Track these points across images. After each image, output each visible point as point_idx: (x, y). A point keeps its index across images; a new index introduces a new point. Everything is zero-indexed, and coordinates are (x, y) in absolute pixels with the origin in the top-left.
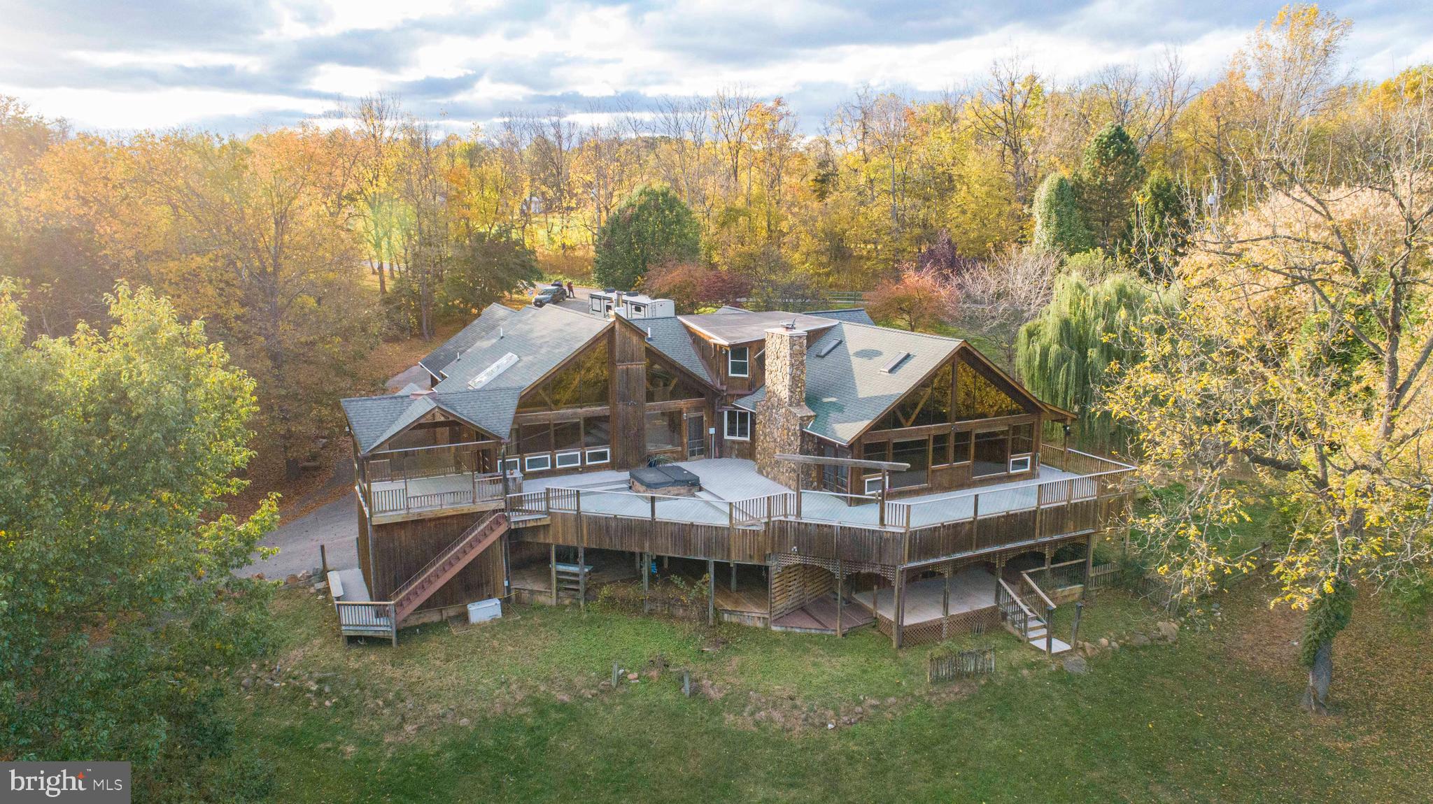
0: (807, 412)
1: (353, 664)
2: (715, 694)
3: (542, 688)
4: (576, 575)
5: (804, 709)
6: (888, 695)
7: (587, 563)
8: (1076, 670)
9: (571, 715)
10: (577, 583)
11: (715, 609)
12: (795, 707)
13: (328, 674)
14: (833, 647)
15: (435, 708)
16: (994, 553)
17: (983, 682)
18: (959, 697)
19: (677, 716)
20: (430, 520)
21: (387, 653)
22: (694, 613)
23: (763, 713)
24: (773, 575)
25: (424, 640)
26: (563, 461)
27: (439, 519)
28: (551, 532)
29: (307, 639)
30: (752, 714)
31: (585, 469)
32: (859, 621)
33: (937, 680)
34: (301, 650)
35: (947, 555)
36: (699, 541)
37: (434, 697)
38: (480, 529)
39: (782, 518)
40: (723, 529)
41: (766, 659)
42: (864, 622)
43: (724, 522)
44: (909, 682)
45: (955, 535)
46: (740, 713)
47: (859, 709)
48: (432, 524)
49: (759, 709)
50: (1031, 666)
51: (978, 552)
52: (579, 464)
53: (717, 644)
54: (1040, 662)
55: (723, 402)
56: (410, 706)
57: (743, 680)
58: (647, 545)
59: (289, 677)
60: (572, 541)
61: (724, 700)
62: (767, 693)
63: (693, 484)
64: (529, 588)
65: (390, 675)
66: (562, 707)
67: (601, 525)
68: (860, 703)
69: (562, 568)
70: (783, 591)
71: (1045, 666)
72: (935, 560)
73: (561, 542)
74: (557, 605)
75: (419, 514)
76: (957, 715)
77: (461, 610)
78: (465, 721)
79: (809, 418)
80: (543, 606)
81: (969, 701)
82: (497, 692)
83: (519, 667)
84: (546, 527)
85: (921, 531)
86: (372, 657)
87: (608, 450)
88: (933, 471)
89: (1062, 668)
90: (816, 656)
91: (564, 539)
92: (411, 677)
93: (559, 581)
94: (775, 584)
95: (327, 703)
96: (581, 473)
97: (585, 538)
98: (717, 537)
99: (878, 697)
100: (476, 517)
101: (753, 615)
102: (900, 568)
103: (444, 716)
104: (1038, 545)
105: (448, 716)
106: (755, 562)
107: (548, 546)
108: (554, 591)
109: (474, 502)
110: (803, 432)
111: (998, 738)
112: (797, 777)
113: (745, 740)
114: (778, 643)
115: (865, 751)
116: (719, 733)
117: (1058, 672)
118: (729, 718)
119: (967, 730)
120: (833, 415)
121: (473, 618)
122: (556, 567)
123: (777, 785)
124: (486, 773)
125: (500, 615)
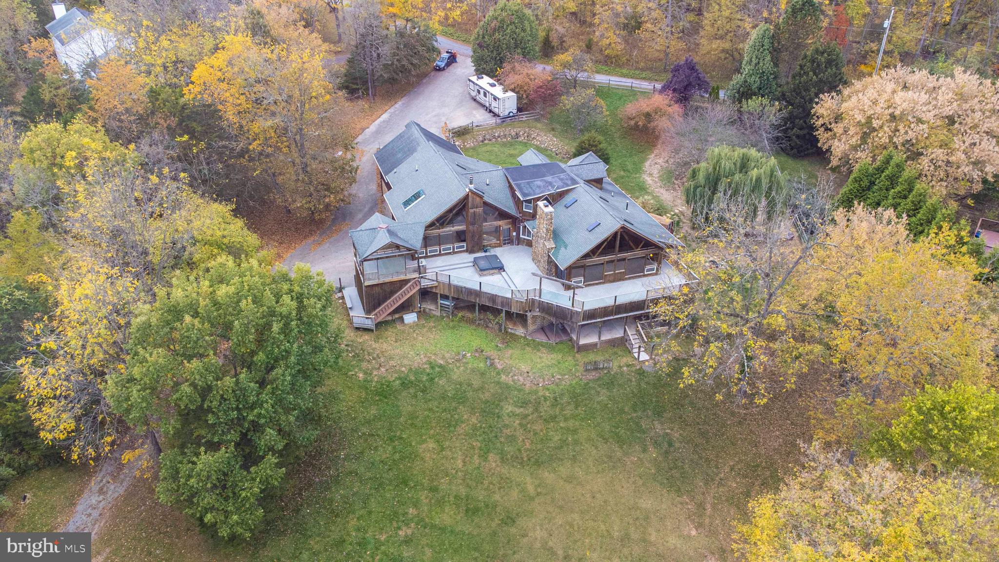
0: (550, 244)
1: (359, 340)
2: (499, 367)
3: (433, 358)
4: (449, 305)
5: (532, 377)
6: (565, 375)
7: (453, 301)
8: (647, 369)
9: (444, 370)
10: (449, 308)
11: (505, 327)
12: (528, 376)
14: (551, 349)
15: (392, 363)
16: (624, 317)
17: (605, 372)
18: (594, 377)
19: (484, 374)
21: (372, 335)
22: (497, 327)
23: (516, 377)
24: (529, 318)
25: (386, 330)
26: (444, 250)
27: (392, 282)
28: (438, 289)
30: (512, 377)
31: (454, 253)
32: (564, 338)
33: (586, 370)
35: (601, 318)
36: (499, 301)
37: (391, 358)
38: (409, 286)
39: (533, 298)
40: (508, 298)
41: (522, 353)
42: (566, 338)
43: (509, 295)
44: (576, 369)
45: (605, 311)
46: (507, 376)
47: (553, 379)
48: (389, 284)
49: (515, 375)
50: (628, 366)
51: (615, 317)
52: (452, 251)
53: (503, 343)
54: (633, 364)
55: (520, 222)
56: (383, 360)
57: (511, 362)
58: (478, 299)
60: (447, 293)
61: (503, 369)
62: (518, 369)
63: (501, 268)
64: (429, 307)
65: (374, 346)
66: (441, 366)
67: (459, 289)
68: (553, 377)
69: (442, 302)
70: (533, 323)
71: (634, 366)
72: (595, 321)
73: (442, 293)
74: (441, 316)
75: (384, 281)
76: (591, 385)
77: (402, 317)
78: (403, 369)
79: (552, 248)
80: (434, 316)
81: (597, 379)
82: (416, 358)
83: (424, 347)
84: (436, 287)
85: (589, 310)
86: (366, 337)
87: (465, 244)
88: (606, 275)
89: (641, 367)
90: (542, 353)
91: (444, 293)
92: (382, 348)
93: (441, 307)
94: (530, 321)
95: (350, 355)
96: (452, 254)
97: (452, 293)
98: (507, 302)
99: (562, 375)
100: (406, 282)
101: (520, 331)
102: (579, 323)
103: (395, 366)
104: (646, 313)
105: (397, 366)
106: (521, 312)
107: (437, 293)
108: (439, 311)
109: (404, 275)
110: (549, 256)
111: (603, 396)
112: (524, 404)
113: (508, 387)
114: (528, 345)
115: (552, 396)
116: (499, 383)
117: (639, 369)
118: (503, 377)
119: (593, 392)
120: (563, 249)
121: (406, 322)
122: (440, 301)
123: (516, 406)
124: (412, 391)
125: (417, 320)
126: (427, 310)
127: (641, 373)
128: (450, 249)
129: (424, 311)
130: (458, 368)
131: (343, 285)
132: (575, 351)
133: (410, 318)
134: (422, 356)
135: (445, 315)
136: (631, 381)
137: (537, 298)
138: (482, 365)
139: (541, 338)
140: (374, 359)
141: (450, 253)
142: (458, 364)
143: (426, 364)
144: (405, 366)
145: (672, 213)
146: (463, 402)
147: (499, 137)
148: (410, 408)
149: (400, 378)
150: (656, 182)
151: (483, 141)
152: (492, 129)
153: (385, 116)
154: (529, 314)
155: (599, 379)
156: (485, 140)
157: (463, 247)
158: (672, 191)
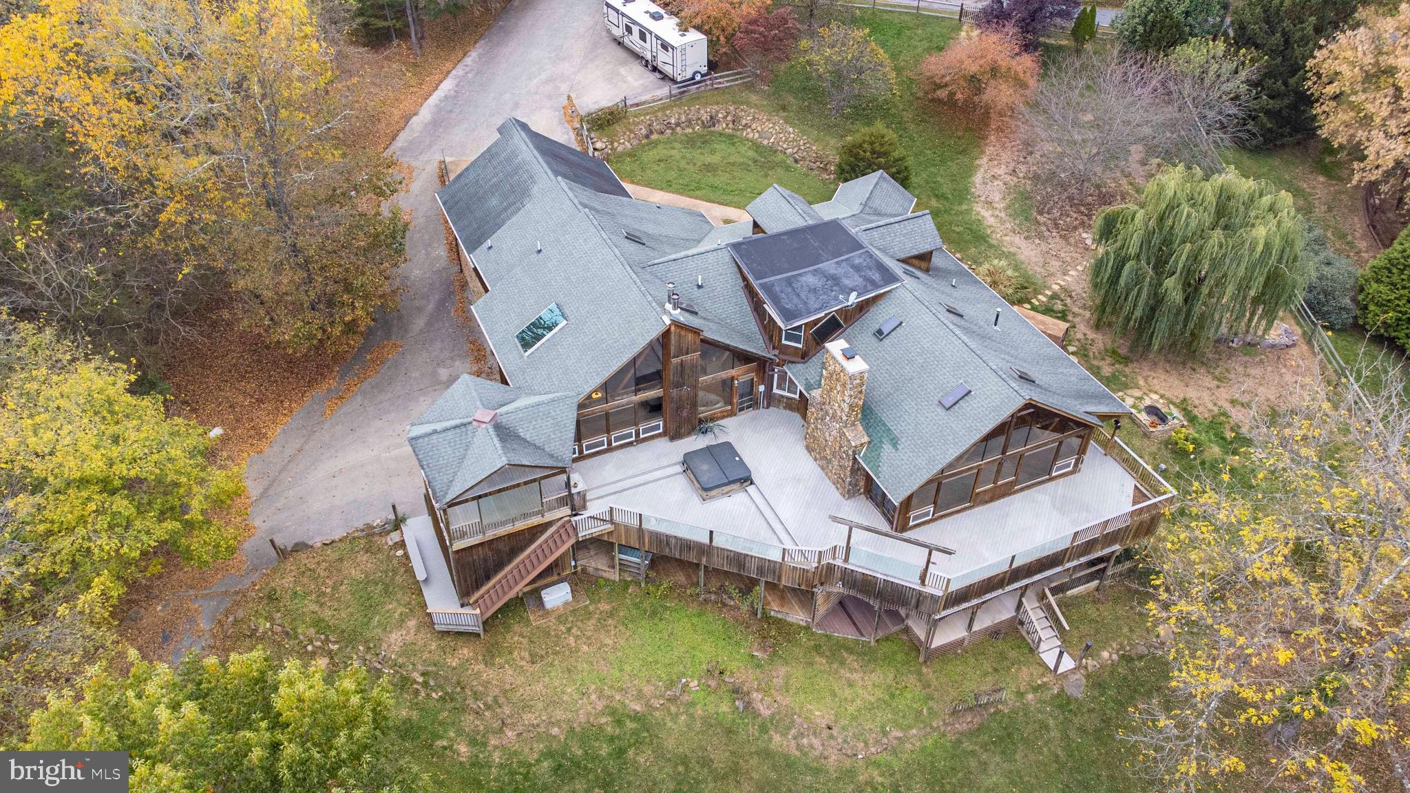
0: (860, 435)
2: (764, 711)
3: (618, 697)
4: (638, 564)
5: (840, 740)
6: (910, 726)
8: (1075, 692)
9: (644, 726)
10: (638, 568)
11: (763, 609)
12: (832, 737)
13: (430, 668)
15: (529, 718)
16: (1022, 587)
17: (993, 711)
18: (970, 726)
19: (733, 732)
20: (504, 536)
21: (479, 649)
23: (804, 740)
24: (818, 596)
25: (508, 632)
26: (618, 439)
27: (513, 533)
28: (615, 536)
29: (402, 620)
30: (795, 738)
31: (640, 441)
32: (893, 629)
33: (954, 713)
34: (399, 634)
35: (980, 596)
36: (752, 565)
37: (527, 707)
38: (549, 532)
39: (831, 564)
40: (775, 562)
41: (808, 674)
42: (897, 629)
43: (778, 555)
46: (784, 735)
47: (885, 740)
49: (802, 734)
50: (1036, 689)
51: (1007, 590)
52: (633, 439)
53: (764, 649)
54: (1045, 683)
55: (775, 364)
56: (508, 712)
57: (788, 699)
58: (704, 559)
59: (395, 664)
60: (634, 544)
61: (772, 718)
62: (807, 718)
63: (743, 475)
64: (593, 564)
65: (484, 676)
66: (636, 717)
67: (661, 539)
68: (885, 735)
69: (624, 557)
70: (826, 602)
71: (1049, 689)
72: (968, 604)
73: (624, 543)
74: (620, 581)
75: (495, 535)
76: (966, 745)
77: (535, 588)
78: (556, 731)
79: (862, 444)
80: (606, 583)
81: (978, 731)
83: (596, 674)
84: (610, 532)
85: (958, 590)
86: (466, 651)
87: (661, 422)
88: (978, 494)
89: (1062, 690)
90: (850, 671)
91: (626, 542)
92: (504, 681)
93: (622, 565)
94: (818, 601)
95: (434, 695)
96: (636, 444)
97: (647, 543)
98: (771, 567)
99: (903, 729)
100: (546, 525)
101: (797, 615)
102: (934, 617)
103: (538, 725)
104: (1064, 571)
105: (541, 726)
106: (803, 587)
108: (617, 572)
109: (543, 516)
110: (855, 459)
114: (817, 648)
117: (1058, 695)
120: (887, 447)
121: (548, 605)
122: (619, 556)
125: (570, 597)
126: (591, 570)
127: (1064, 703)
128: (630, 435)
129: (584, 570)
130: (674, 718)
131: (400, 515)
132: (921, 659)
133: (557, 596)
134: (593, 697)
135: (630, 581)
136: (1047, 728)
137: (839, 562)
138: (724, 708)
139: (844, 632)
140: (488, 707)
141: (631, 444)
142: (673, 709)
143: (603, 714)
144: (557, 724)
145: (1049, 293)
147: (678, 124)
149: (549, 755)
150: (1002, 222)
151: (647, 137)
152: (663, 108)
153: (447, 86)
154: (818, 590)
155: (981, 730)
156: (651, 132)
157: (658, 427)
158: (1037, 241)
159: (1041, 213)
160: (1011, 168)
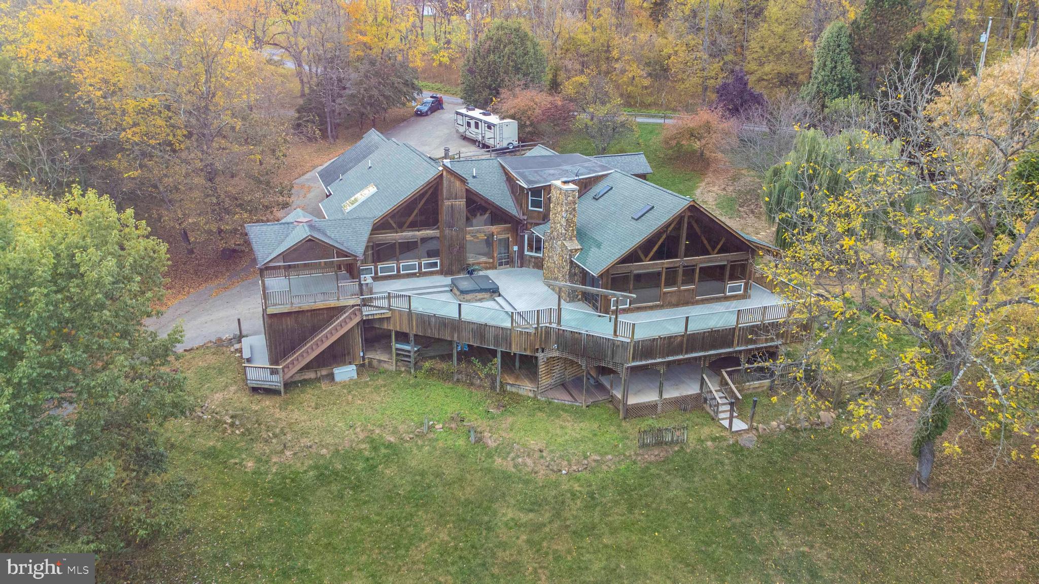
0: (575, 245)
1: (255, 407)
2: (491, 444)
3: (377, 432)
4: (409, 352)
5: (548, 459)
6: (606, 453)
7: (416, 343)
8: (748, 444)
9: (394, 452)
10: (409, 357)
11: (501, 382)
12: (542, 457)
13: (238, 413)
14: (578, 414)
15: (305, 441)
16: (700, 357)
17: (676, 449)
18: (657, 458)
19: (464, 457)
20: (308, 311)
21: (278, 399)
22: (487, 384)
23: (520, 460)
24: (541, 362)
25: (302, 392)
26: (405, 268)
27: (314, 310)
28: (392, 322)
29: (226, 386)
30: (513, 459)
31: (422, 274)
32: (600, 398)
33: (643, 446)
34: (222, 394)
35: (663, 357)
36: (491, 335)
37: (305, 434)
38: (343, 318)
39: (548, 325)
40: (507, 329)
41: (529, 421)
42: (603, 398)
43: (508, 324)
44: (625, 445)
45: (670, 345)
46: (504, 458)
47: (586, 462)
48: (309, 314)
49: (518, 456)
50: (714, 439)
51: (686, 356)
52: (417, 271)
53: (498, 408)
54: (722, 436)
55: (524, 228)
56: (289, 438)
57: (511, 435)
58: (456, 335)
59: (213, 412)
60: (406, 329)
61: (497, 448)
62: (524, 446)
63: (494, 291)
64: (377, 358)
65: (278, 416)
66: (389, 446)
67: (425, 320)
68: (586, 458)
69: (399, 346)
70: (548, 373)
71: (725, 440)
72: (653, 361)
73: (398, 330)
74: (396, 371)
75: (300, 307)
76: (653, 470)
77: (330, 371)
78: (324, 451)
79: (576, 250)
80: (385, 371)
81: (664, 461)
82: (347, 432)
83: (363, 416)
84: (388, 319)
85: (643, 341)
86: (267, 402)
87: (438, 261)
88: (665, 293)
89: (737, 442)
90: (564, 421)
91: (400, 329)
92: (291, 418)
93: (398, 355)
94: (542, 368)
95: (237, 432)
96: (418, 277)
97: (414, 328)
98: (504, 335)
99: (601, 455)
100: (340, 310)
101: (526, 388)
102: (626, 365)
103: (311, 447)
104: (736, 352)
105: (314, 447)
106: (528, 353)
107: (390, 331)
108: (394, 362)
109: (338, 299)
111: (676, 489)
112: (535, 505)
113: (507, 477)
114: (540, 409)
115: (585, 490)
116: (489, 470)
117: (733, 445)
118: (498, 461)
119: (657, 483)
121: (337, 378)
122: (395, 346)
123: (521, 509)
124: (334, 488)
125: (356, 377)
126: (375, 363)
127: (737, 450)
128: (414, 267)
129: (370, 364)
130: (420, 448)
132: (621, 416)
133: (345, 373)
134: (358, 430)
135: (403, 369)
136: (722, 464)
137: (554, 325)
138: (461, 442)
139: (561, 398)
140: (275, 436)
141: (413, 275)
142: (420, 442)
143: (363, 441)
144: (326, 446)
146: (424, 505)
148: (329, 518)
149: (316, 467)
154: (540, 355)
155: (666, 461)
157: (435, 264)
158: (738, 219)
159: (742, 207)
160: (723, 186)
